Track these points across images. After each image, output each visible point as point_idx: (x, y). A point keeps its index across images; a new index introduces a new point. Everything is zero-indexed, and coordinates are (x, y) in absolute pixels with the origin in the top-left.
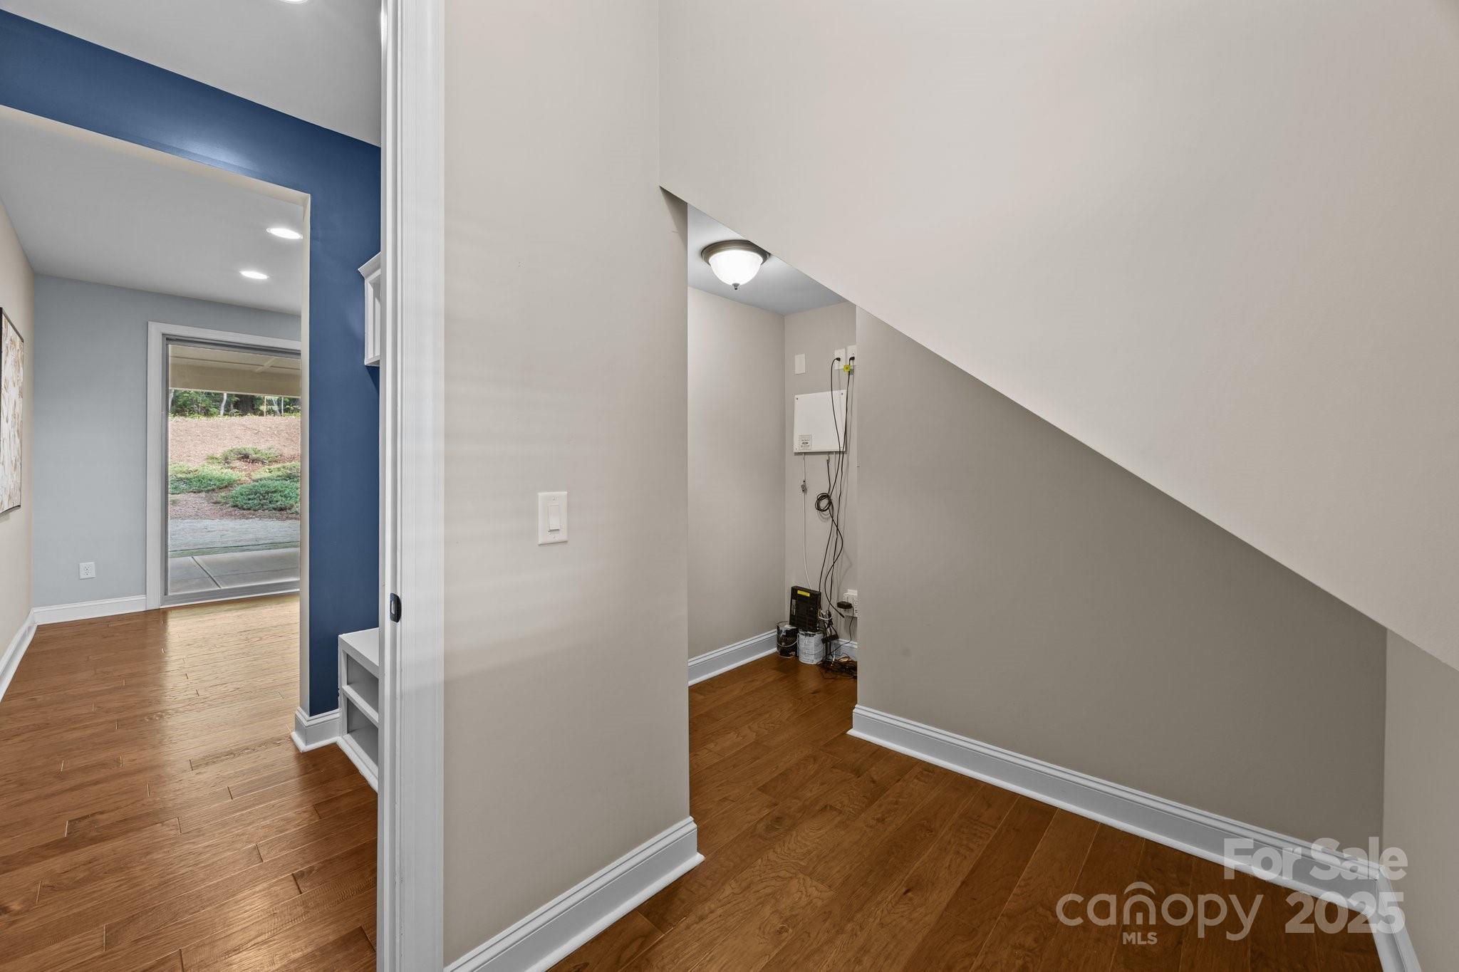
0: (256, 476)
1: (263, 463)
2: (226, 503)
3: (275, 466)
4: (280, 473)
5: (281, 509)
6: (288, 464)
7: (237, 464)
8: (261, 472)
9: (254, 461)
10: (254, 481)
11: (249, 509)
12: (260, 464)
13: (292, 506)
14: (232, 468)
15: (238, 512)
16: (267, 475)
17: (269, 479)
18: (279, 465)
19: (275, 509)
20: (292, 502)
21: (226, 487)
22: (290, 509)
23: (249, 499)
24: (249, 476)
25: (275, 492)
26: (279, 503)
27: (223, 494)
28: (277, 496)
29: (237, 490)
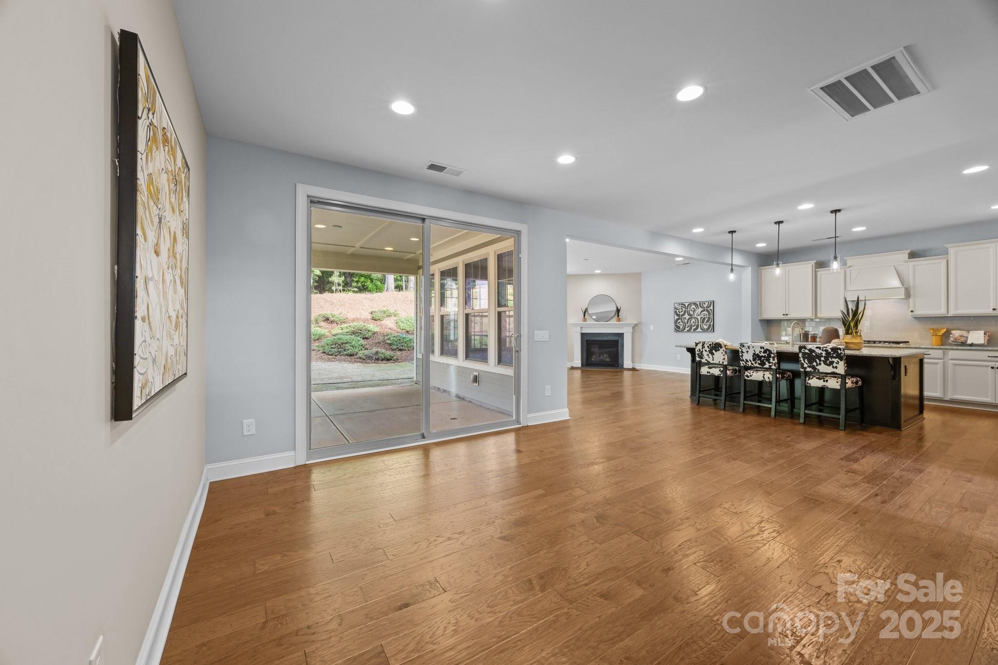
0: (334, 332)
1: (337, 323)
2: (319, 351)
3: (344, 326)
4: (348, 330)
5: (351, 355)
6: (351, 324)
7: (323, 324)
8: (337, 330)
9: (332, 322)
10: (333, 336)
11: (332, 355)
12: (335, 324)
13: (357, 353)
14: (320, 327)
15: (326, 357)
16: (340, 331)
17: (341, 334)
18: (346, 325)
19: (347, 355)
20: (357, 350)
21: (318, 339)
22: (356, 355)
23: (332, 348)
24: (330, 332)
25: (346, 343)
26: (349, 351)
27: (317, 344)
28: (348, 346)
29: (324, 342)
